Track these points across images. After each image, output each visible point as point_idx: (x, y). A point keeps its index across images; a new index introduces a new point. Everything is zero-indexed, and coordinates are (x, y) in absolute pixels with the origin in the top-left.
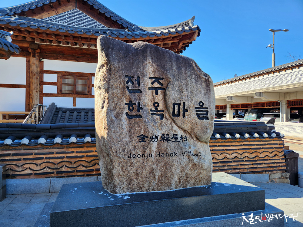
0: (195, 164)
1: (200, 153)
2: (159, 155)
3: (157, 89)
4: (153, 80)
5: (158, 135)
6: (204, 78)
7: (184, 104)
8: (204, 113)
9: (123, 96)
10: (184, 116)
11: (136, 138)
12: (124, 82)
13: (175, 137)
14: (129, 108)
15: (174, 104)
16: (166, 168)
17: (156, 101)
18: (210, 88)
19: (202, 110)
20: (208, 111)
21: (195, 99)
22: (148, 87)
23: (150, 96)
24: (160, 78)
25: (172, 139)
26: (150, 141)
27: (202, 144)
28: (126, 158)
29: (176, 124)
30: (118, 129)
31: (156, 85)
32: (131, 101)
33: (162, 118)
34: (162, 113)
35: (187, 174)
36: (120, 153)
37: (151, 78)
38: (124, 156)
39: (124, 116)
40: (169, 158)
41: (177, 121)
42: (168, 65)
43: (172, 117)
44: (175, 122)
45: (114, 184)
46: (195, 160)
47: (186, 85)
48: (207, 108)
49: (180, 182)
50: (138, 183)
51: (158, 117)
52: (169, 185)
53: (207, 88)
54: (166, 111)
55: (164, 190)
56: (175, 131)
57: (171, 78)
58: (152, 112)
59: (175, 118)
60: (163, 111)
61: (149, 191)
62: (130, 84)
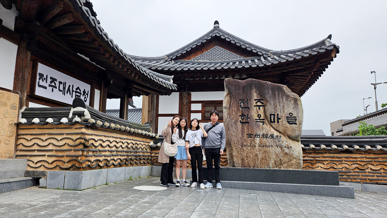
0: (286, 153)
1: (291, 147)
2: (261, 146)
3: (259, 106)
4: (257, 101)
5: (260, 134)
6: (292, 97)
7: (278, 114)
8: (293, 120)
9: (238, 111)
10: (278, 122)
11: (246, 135)
12: (238, 103)
13: (272, 136)
14: (241, 118)
15: (271, 115)
16: (265, 154)
17: (259, 114)
18: (297, 104)
19: (291, 118)
20: (296, 119)
21: (286, 111)
22: (253, 105)
23: (255, 111)
24: (261, 100)
25: (270, 137)
26: (255, 137)
27: (294, 141)
28: (240, 147)
29: (273, 128)
30: (235, 130)
31: (259, 104)
32: (242, 114)
33: (263, 124)
34: (263, 121)
35: (280, 159)
36: (237, 143)
37: (255, 100)
38: (239, 146)
39: (239, 123)
40: (267, 148)
41: (273, 126)
42: (266, 91)
43: (270, 123)
44: (272, 126)
45: (233, 161)
46: (286, 150)
47: (279, 102)
48: (296, 117)
49: (275, 164)
50: (248, 162)
51: (260, 123)
52: (268, 165)
53: (295, 104)
54: (266, 119)
55: (265, 168)
56: (272, 132)
57: (268, 99)
58: (257, 121)
59: (272, 124)
60: (264, 120)
61: (255, 167)
62: (242, 104)
